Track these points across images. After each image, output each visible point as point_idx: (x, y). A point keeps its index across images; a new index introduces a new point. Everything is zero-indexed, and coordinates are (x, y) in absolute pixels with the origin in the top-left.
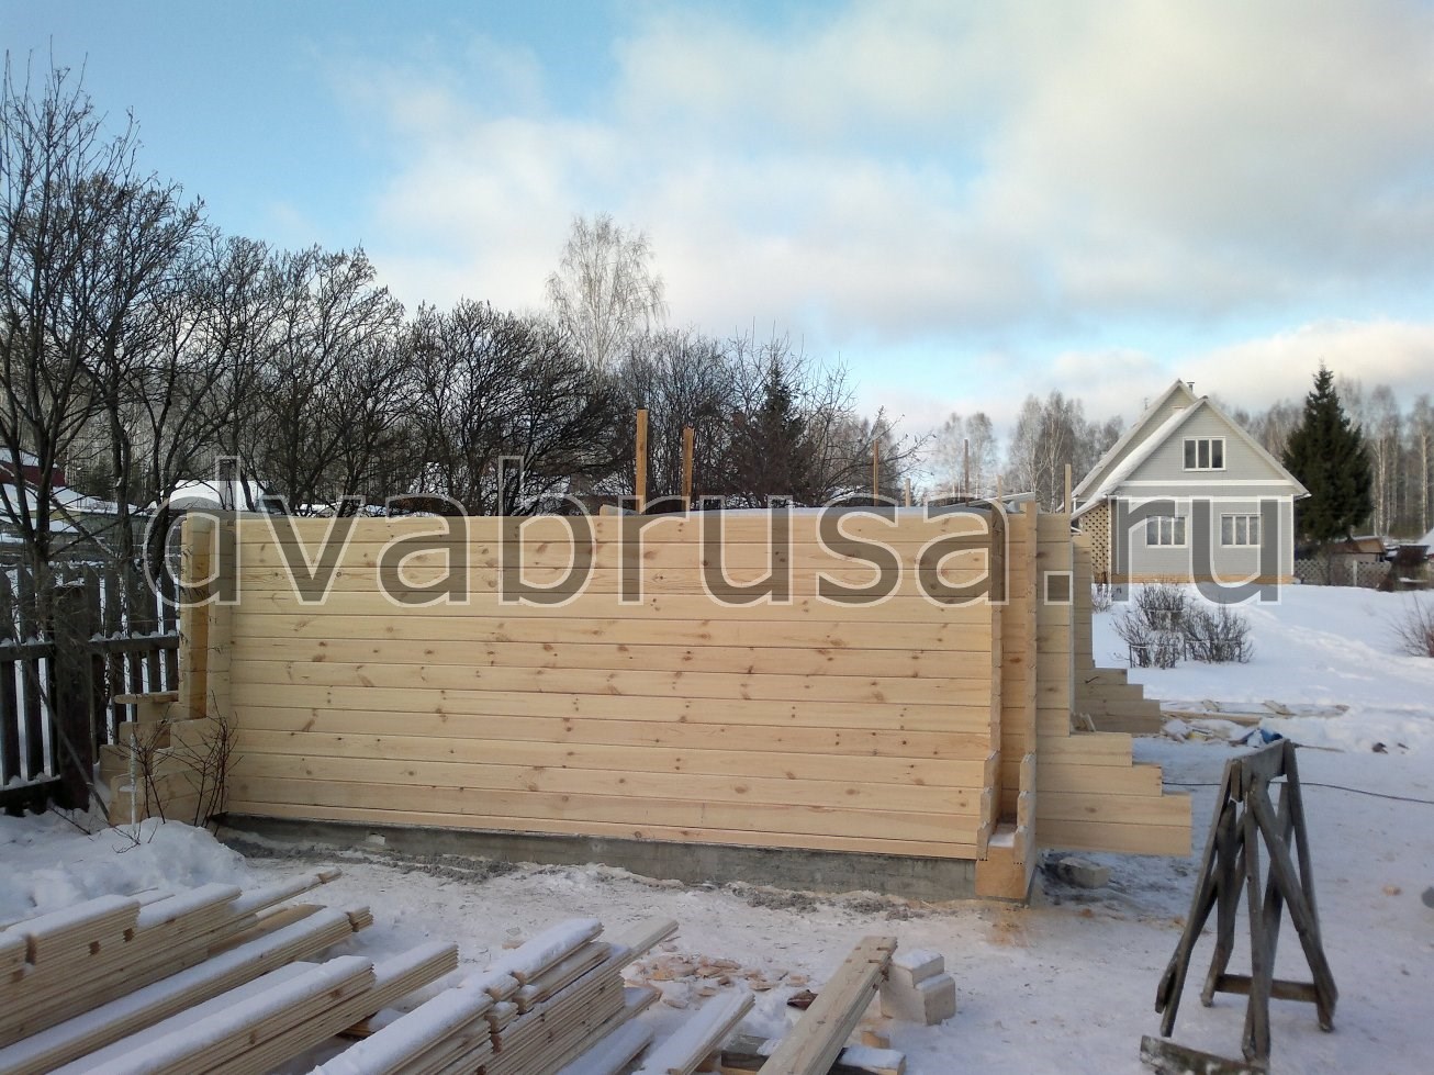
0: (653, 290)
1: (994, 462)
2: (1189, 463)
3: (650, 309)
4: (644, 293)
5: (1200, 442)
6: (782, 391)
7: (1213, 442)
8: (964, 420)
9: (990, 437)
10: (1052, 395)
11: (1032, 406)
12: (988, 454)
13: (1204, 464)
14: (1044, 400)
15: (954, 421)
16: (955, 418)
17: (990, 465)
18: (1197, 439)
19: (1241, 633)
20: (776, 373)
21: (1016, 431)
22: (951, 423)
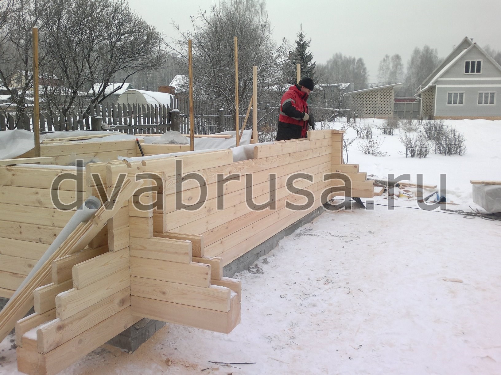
0: (261, 6)
1: (402, 73)
2: (467, 71)
3: (260, 13)
4: (258, 7)
5: (472, 62)
6: (303, 44)
7: (477, 62)
8: (390, 57)
9: (400, 64)
10: (425, 47)
11: (417, 52)
12: (399, 70)
13: (473, 71)
14: (421, 49)
15: (387, 58)
16: (387, 57)
17: (400, 75)
18: (470, 61)
19: (460, 142)
20: (301, 37)
21: (410, 61)
22: (386, 59)
